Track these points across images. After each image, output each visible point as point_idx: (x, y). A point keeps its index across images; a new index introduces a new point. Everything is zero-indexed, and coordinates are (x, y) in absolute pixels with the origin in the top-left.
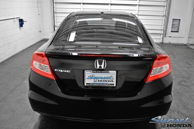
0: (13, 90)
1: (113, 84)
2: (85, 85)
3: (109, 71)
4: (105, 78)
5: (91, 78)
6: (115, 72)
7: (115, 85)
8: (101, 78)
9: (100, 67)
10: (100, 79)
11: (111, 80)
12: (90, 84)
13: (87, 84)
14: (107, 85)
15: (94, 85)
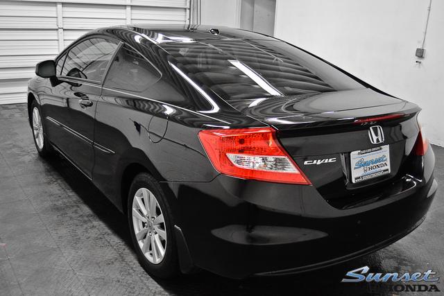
1: (387, 170)
2: (354, 182)
3: (381, 147)
4: (376, 161)
5: (360, 165)
6: (388, 146)
7: (390, 171)
8: (372, 162)
10: (371, 165)
12: (359, 178)
14: (381, 174)
15: (365, 179)
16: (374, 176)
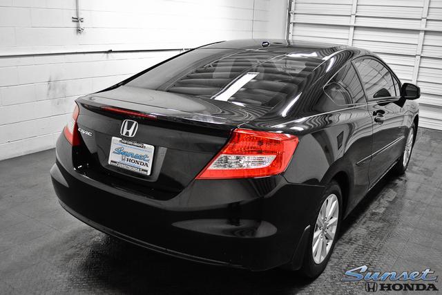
0: (33, 186)
1: (147, 171)
2: (109, 163)
3: (145, 145)
4: (136, 157)
5: (119, 152)
6: (153, 147)
7: (149, 173)
8: (132, 155)
9: (127, 133)
10: (130, 158)
11: (145, 162)
12: (116, 162)
13: (112, 161)
14: (138, 171)
15: (120, 166)
16: (130, 168)
